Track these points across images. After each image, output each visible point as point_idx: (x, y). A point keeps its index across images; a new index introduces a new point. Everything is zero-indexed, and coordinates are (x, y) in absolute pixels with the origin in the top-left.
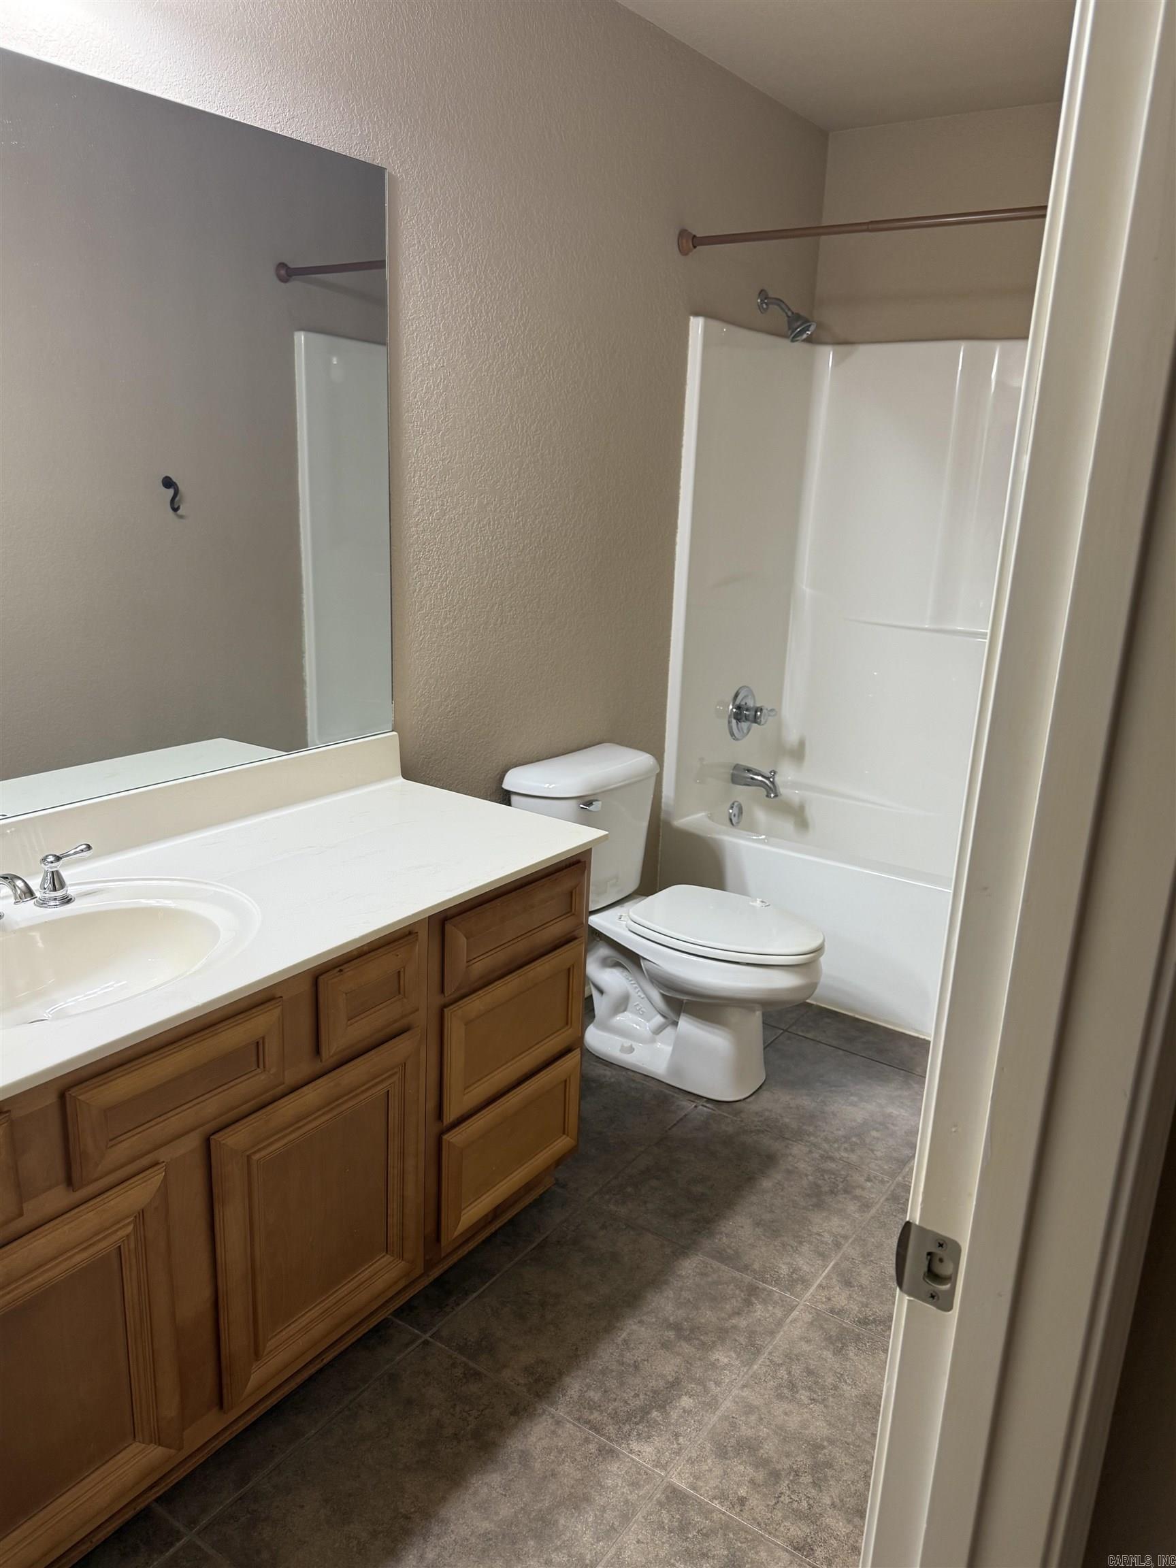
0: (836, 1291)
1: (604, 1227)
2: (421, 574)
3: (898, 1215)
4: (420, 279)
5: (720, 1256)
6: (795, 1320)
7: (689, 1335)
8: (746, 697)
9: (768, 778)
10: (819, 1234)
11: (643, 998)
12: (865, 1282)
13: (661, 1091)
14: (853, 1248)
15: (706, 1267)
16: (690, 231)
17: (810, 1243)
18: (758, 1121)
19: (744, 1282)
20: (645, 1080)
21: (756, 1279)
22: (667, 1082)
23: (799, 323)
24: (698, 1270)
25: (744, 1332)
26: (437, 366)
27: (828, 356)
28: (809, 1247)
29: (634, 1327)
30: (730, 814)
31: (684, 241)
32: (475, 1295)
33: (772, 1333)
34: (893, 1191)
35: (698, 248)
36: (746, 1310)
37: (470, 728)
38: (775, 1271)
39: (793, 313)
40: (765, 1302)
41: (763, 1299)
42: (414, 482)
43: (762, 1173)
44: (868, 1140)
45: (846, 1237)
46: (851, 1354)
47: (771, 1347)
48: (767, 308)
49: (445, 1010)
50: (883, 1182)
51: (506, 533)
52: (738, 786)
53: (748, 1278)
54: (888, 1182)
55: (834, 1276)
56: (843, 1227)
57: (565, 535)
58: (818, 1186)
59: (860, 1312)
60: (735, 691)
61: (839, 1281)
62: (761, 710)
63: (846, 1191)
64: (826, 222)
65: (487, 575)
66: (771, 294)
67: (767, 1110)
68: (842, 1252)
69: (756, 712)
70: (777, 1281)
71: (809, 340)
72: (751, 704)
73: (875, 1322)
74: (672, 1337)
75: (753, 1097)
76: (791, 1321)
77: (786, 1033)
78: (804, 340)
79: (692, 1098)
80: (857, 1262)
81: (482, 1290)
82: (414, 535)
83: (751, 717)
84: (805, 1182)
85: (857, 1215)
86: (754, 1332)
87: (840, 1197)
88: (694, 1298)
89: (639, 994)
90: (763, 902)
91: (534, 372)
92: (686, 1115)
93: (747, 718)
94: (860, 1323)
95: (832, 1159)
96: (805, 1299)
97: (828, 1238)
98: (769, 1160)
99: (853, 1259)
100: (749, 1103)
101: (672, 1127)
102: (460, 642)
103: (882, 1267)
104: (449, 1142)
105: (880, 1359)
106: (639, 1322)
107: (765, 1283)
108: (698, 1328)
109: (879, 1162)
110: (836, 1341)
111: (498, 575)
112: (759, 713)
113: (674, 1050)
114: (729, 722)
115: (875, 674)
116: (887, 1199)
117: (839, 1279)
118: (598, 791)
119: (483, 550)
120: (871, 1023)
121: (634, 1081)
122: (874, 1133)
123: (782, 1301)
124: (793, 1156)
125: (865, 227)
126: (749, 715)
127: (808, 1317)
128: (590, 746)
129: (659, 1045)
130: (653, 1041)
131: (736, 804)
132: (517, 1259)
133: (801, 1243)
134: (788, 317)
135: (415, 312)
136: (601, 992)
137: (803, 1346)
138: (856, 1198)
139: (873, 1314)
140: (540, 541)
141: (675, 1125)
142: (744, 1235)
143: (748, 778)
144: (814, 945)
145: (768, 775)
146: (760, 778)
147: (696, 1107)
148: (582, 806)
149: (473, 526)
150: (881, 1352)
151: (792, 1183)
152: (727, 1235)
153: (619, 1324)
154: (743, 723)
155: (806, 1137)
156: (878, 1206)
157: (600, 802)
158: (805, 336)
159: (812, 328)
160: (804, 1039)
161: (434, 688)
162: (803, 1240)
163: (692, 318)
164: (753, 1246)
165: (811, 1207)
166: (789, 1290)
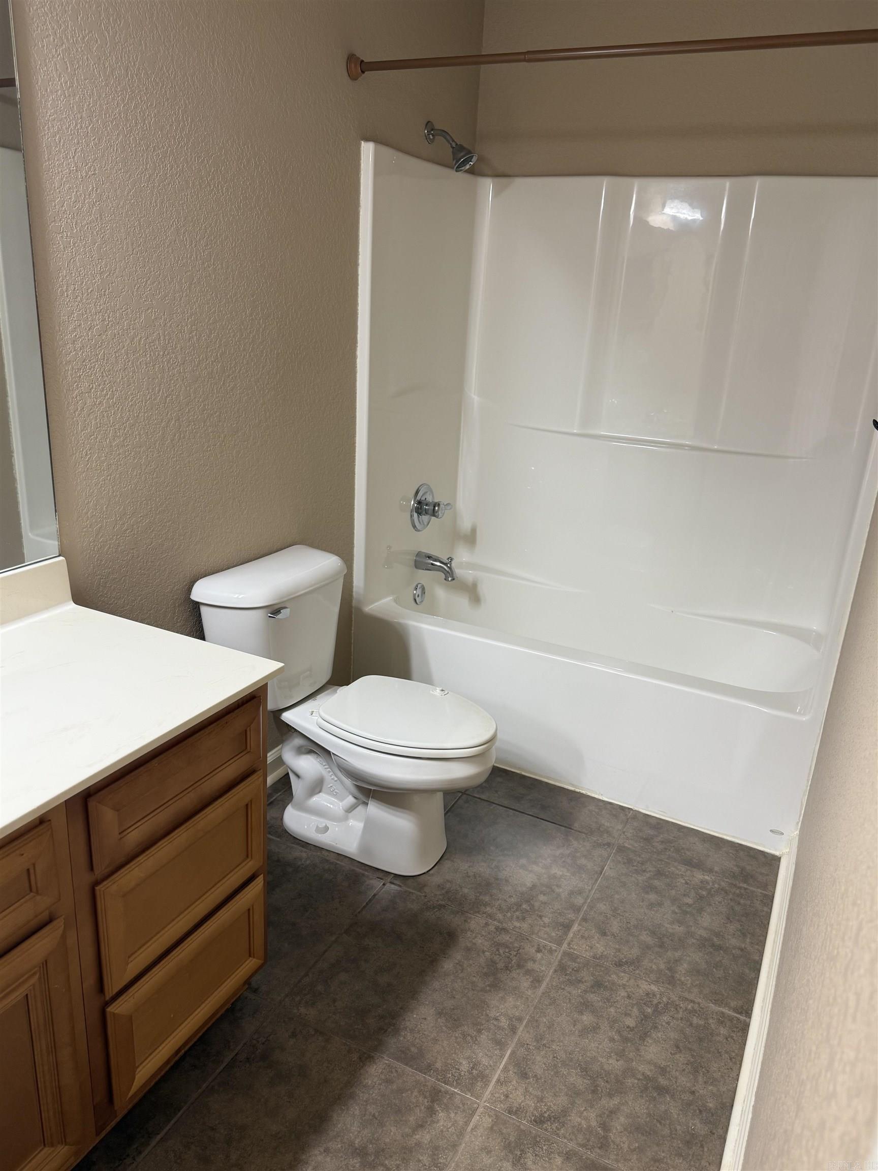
0: (513, 1085)
1: (294, 1035)
2: (82, 393)
3: (566, 988)
4: (60, 76)
5: (407, 1057)
6: (475, 1128)
7: (374, 1160)
8: (425, 493)
9: (445, 564)
10: (496, 1019)
11: (336, 781)
12: (539, 1072)
13: (353, 870)
14: (527, 1032)
15: (392, 1072)
16: (357, 55)
17: (489, 1030)
18: (440, 895)
19: (427, 1086)
20: (338, 860)
21: (439, 1081)
22: (357, 860)
23: (462, 154)
24: (383, 1077)
25: (428, 1149)
26: (87, 174)
27: (488, 186)
28: (488, 1036)
29: (320, 1158)
30: (414, 595)
31: (353, 65)
32: (159, 1137)
33: (455, 1146)
34: (560, 962)
35: (366, 72)
36: (429, 1120)
37: (152, 543)
38: (456, 1069)
39: (457, 144)
40: (447, 1108)
41: (445, 1105)
42: (67, 296)
43: (444, 954)
44: (537, 904)
45: (520, 1019)
46: (530, 1163)
47: (453, 1165)
48: (434, 138)
49: (97, 888)
50: (551, 951)
51: (179, 348)
52: (420, 571)
53: (431, 1080)
54: (556, 951)
55: (511, 1068)
56: (516, 1007)
57: (244, 350)
58: (493, 962)
59: (536, 1108)
60: (417, 488)
61: (515, 1073)
62: (439, 505)
63: (519, 966)
64: (488, 49)
65: (159, 391)
66: (437, 127)
67: (448, 881)
68: (517, 1037)
69: (434, 507)
70: (458, 1082)
71: (471, 172)
72: (430, 499)
73: (550, 1119)
74: (357, 1165)
75: (436, 867)
76: (472, 1129)
77: (465, 796)
78: (468, 171)
79: (381, 875)
80: (531, 1047)
81: (165, 1131)
82: (71, 352)
83: (430, 512)
84: (482, 960)
85: (529, 993)
86: (436, 1148)
87: (514, 974)
88: (379, 1112)
89: (333, 777)
90: (442, 690)
91: (201, 187)
92: (375, 895)
93: (426, 513)
94: (536, 1121)
95: (504, 930)
96: (484, 1099)
97: (504, 1022)
98: (449, 938)
99: (528, 1044)
100: (433, 875)
101: (362, 910)
102: (134, 460)
103: (554, 1051)
104: (114, 1013)
105: (556, 1165)
106: (325, 1151)
107: (447, 1084)
108: (383, 1150)
109: (547, 929)
110: (514, 1148)
111: (173, 391)
112: (437, 508)
113: (365, 827)
114: (412, 516)
115: (533, 468)
116: (555, 971)
117: (515, 1071)
118: (285, 599)
119: (154, 366)
120: (536, 780)
121: (327, 861)
122: (542, 898)
123: (463, 1104)
124: (471, 931)
125: (522, 57)
126: (428, 509)
127: (487, 1121)
128: (282, 549)
129: (351, 822)
130: (346, 819)
131: (419, 586)
132: (204, 1086)
133: (479, 1031)
134: (453, 148)
135: (55, 112)
136: (298, 776)
137: (484, 1160)
138: (529, 972)
139: (548, 1110)
140: (217, 355)
141: (364, 907)
142: (428, 1028)
143: (429, 564)
144: (487, 736)
145: (446, 561)
146: (438, 564)
147: (384, 884)
148: (269, 615)
149: (140, 341)
150: (557, 1156)
151: (471, 962)
152: (412, 1031)
153: (304, 1157)
154: (423, 516)
155: (483, 909)
156: (548, 979)
157: (289, 609)
158: (468, 167)
159: (474, 159)
160: (479, 800)
161: (106, 508)
162: (482, 1027)
163: (363, 142)
164: (435, 1040)
165: (488, 988)
166: (469, 1090)
